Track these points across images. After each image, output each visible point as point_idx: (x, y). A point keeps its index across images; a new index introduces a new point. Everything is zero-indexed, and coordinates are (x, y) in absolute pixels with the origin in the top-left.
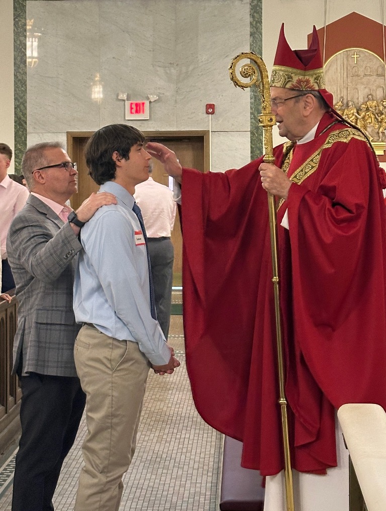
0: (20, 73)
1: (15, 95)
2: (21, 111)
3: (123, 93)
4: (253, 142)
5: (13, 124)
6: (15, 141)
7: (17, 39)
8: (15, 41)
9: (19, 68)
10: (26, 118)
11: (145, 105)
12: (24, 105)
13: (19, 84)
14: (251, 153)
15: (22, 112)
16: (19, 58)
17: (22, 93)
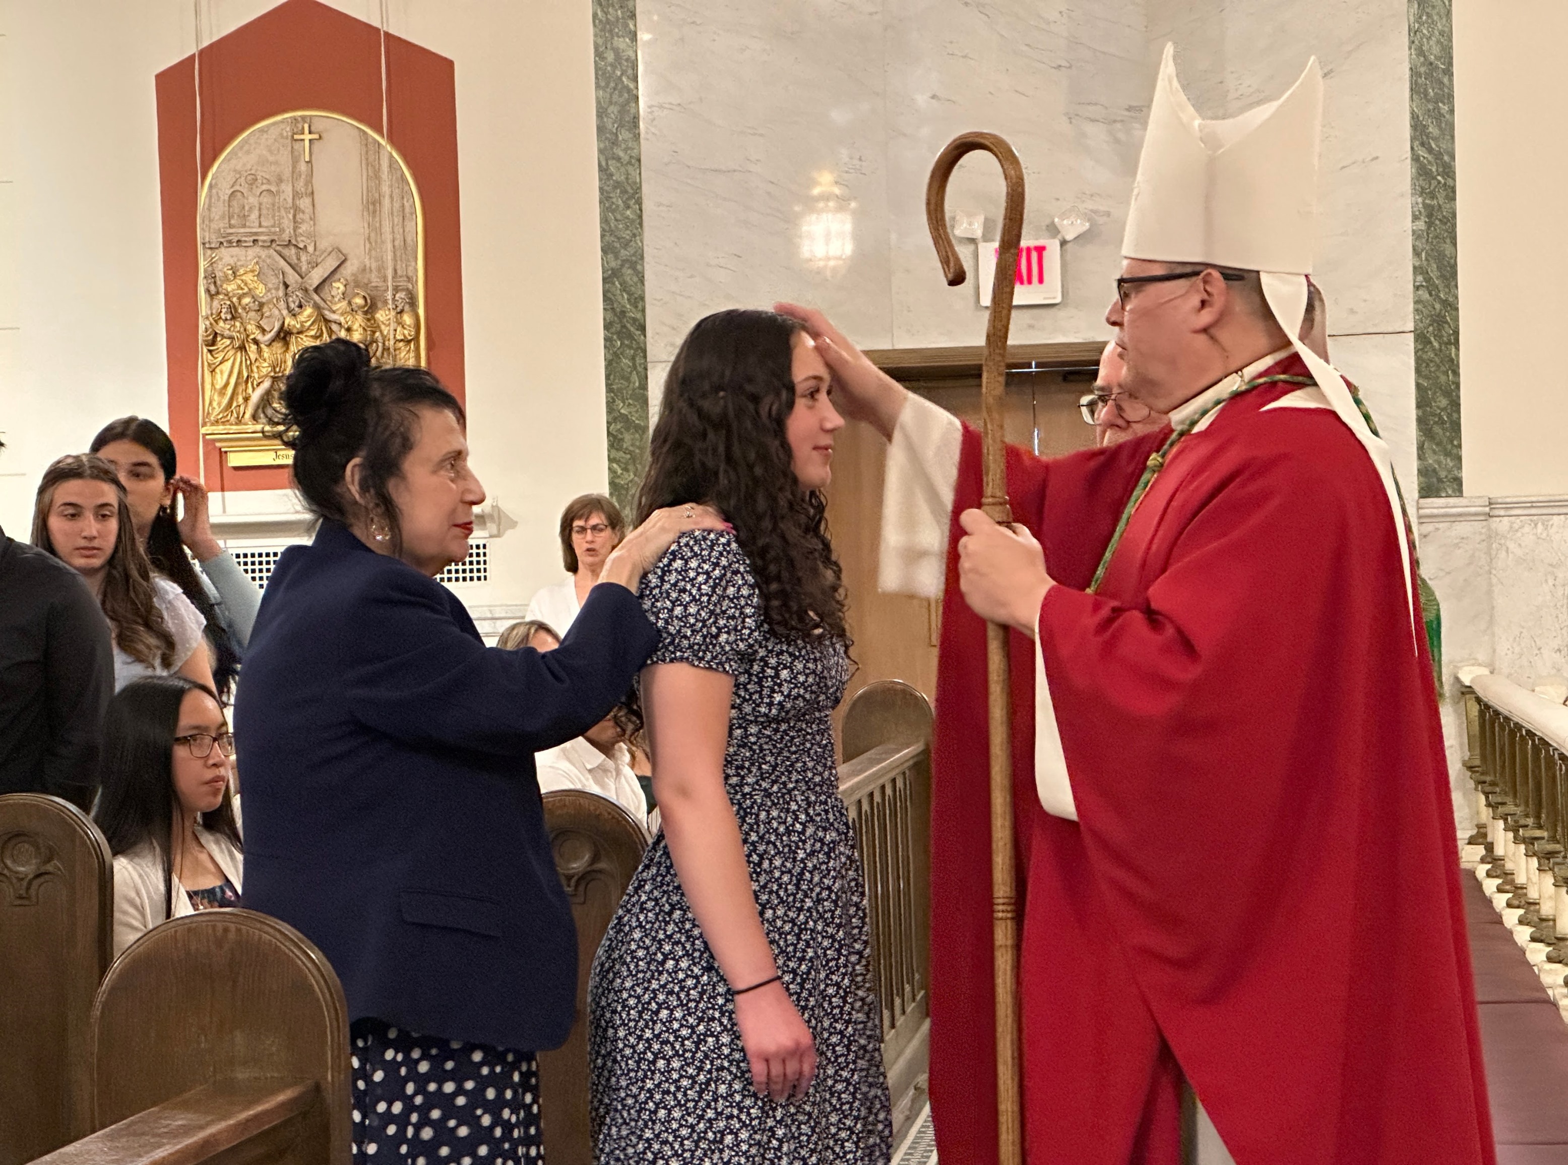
0: (619, 159)
1: (602, 236)
2: (625, 288)
3: (970, 215)
4: (1425, 372)
5: (601, 333)
6: (609, 388)
7: (605, 43)
8: (599, 54)
9: (615, 143)
10: (643, 311)
11: (1045, 254)
12: (634, 269)
13: (616, 194)
14: (1418, 406)
15: (630, 294)
16: (613, 110)
17: (627, 229)
